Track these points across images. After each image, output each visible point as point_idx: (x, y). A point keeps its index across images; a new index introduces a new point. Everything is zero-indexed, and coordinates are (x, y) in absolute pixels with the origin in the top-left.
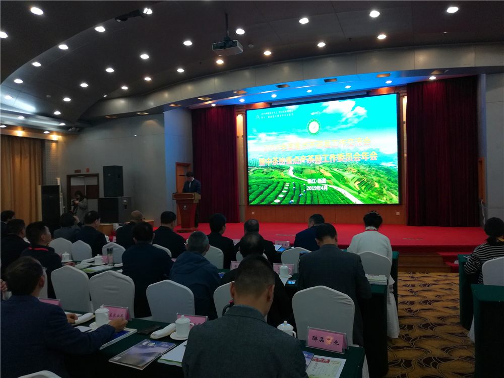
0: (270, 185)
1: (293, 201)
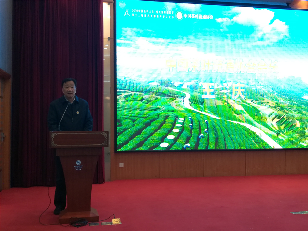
0: (154, 120)
1: (188, 145)
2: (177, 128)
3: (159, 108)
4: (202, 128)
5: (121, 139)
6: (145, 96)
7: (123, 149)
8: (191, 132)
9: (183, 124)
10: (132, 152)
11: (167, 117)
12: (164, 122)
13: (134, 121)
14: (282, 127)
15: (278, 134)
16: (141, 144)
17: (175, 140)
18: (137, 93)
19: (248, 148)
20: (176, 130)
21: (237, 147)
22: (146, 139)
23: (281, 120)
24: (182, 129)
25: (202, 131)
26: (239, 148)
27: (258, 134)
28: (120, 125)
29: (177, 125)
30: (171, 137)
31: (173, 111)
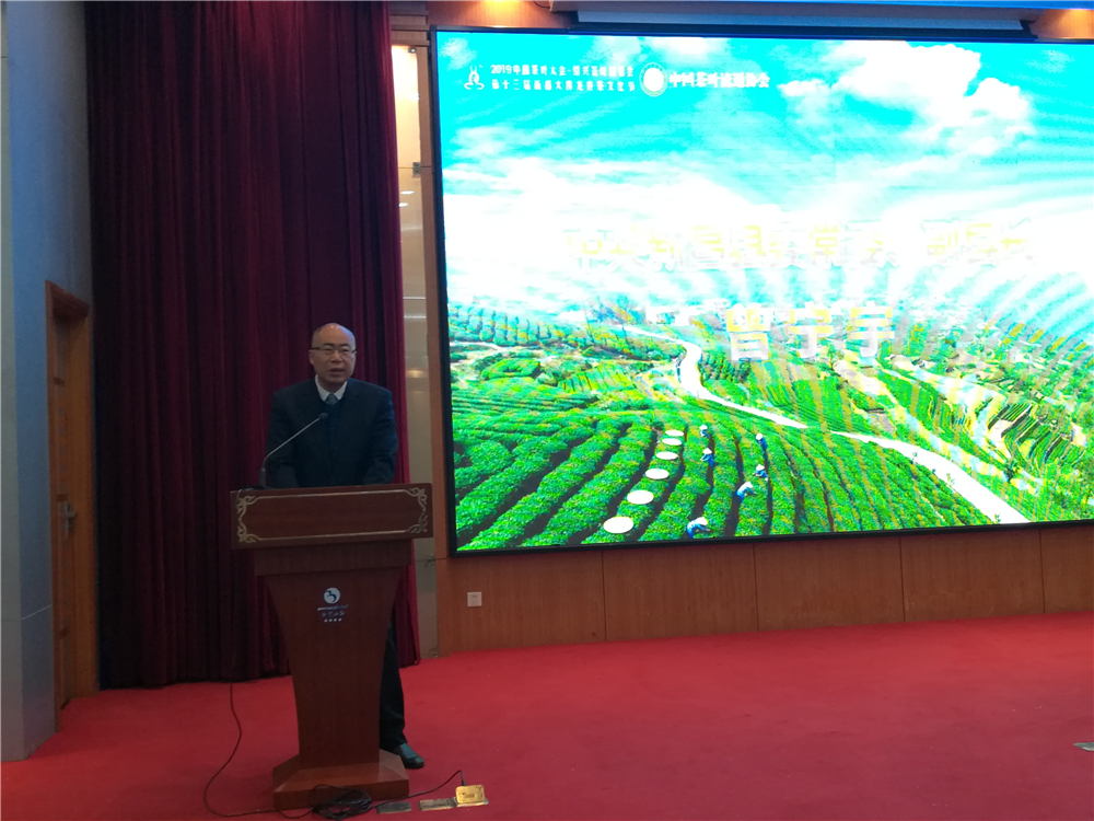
0: (580, 440)
1: (702, 521)
2: (662, 464)
3: (595, 399)
4: (746, 462)
5: (469, 509)
6: (548, 359)
7: (477, 544)
8: (709, 478)
9: (681, 449)
10: (508, 554)
11: (624, 428)
12: (614, 448)
13: (511, 446)
14: (1025, 448)
15: (1010, 475)
16: (538, 525)
17: (656, 507)
18: (517, 350)
19: (910, 525)
20: (656, 473)
21: (872, 525)
22: (555, 508)
23: (1019, 424)
24: (680, 469)
25: (748, 473)
26: (878, 527)
27: (941, 475)
28: (466, 463)
29: (662, 455)
30: (640, 497)
31: (645, 407)
